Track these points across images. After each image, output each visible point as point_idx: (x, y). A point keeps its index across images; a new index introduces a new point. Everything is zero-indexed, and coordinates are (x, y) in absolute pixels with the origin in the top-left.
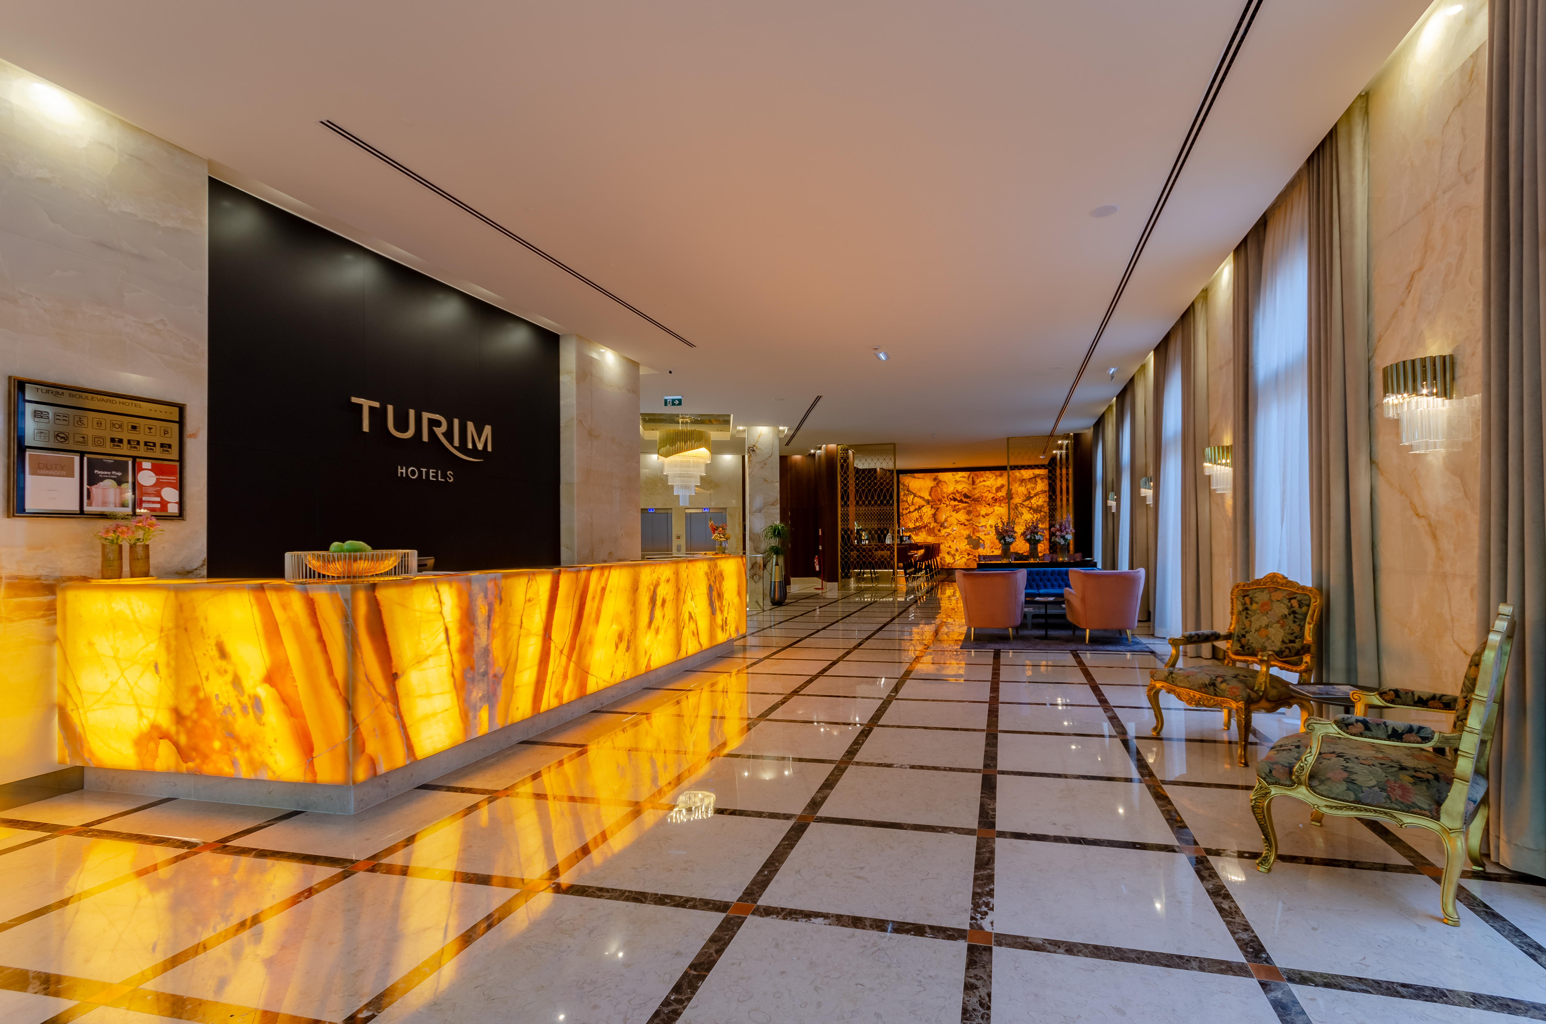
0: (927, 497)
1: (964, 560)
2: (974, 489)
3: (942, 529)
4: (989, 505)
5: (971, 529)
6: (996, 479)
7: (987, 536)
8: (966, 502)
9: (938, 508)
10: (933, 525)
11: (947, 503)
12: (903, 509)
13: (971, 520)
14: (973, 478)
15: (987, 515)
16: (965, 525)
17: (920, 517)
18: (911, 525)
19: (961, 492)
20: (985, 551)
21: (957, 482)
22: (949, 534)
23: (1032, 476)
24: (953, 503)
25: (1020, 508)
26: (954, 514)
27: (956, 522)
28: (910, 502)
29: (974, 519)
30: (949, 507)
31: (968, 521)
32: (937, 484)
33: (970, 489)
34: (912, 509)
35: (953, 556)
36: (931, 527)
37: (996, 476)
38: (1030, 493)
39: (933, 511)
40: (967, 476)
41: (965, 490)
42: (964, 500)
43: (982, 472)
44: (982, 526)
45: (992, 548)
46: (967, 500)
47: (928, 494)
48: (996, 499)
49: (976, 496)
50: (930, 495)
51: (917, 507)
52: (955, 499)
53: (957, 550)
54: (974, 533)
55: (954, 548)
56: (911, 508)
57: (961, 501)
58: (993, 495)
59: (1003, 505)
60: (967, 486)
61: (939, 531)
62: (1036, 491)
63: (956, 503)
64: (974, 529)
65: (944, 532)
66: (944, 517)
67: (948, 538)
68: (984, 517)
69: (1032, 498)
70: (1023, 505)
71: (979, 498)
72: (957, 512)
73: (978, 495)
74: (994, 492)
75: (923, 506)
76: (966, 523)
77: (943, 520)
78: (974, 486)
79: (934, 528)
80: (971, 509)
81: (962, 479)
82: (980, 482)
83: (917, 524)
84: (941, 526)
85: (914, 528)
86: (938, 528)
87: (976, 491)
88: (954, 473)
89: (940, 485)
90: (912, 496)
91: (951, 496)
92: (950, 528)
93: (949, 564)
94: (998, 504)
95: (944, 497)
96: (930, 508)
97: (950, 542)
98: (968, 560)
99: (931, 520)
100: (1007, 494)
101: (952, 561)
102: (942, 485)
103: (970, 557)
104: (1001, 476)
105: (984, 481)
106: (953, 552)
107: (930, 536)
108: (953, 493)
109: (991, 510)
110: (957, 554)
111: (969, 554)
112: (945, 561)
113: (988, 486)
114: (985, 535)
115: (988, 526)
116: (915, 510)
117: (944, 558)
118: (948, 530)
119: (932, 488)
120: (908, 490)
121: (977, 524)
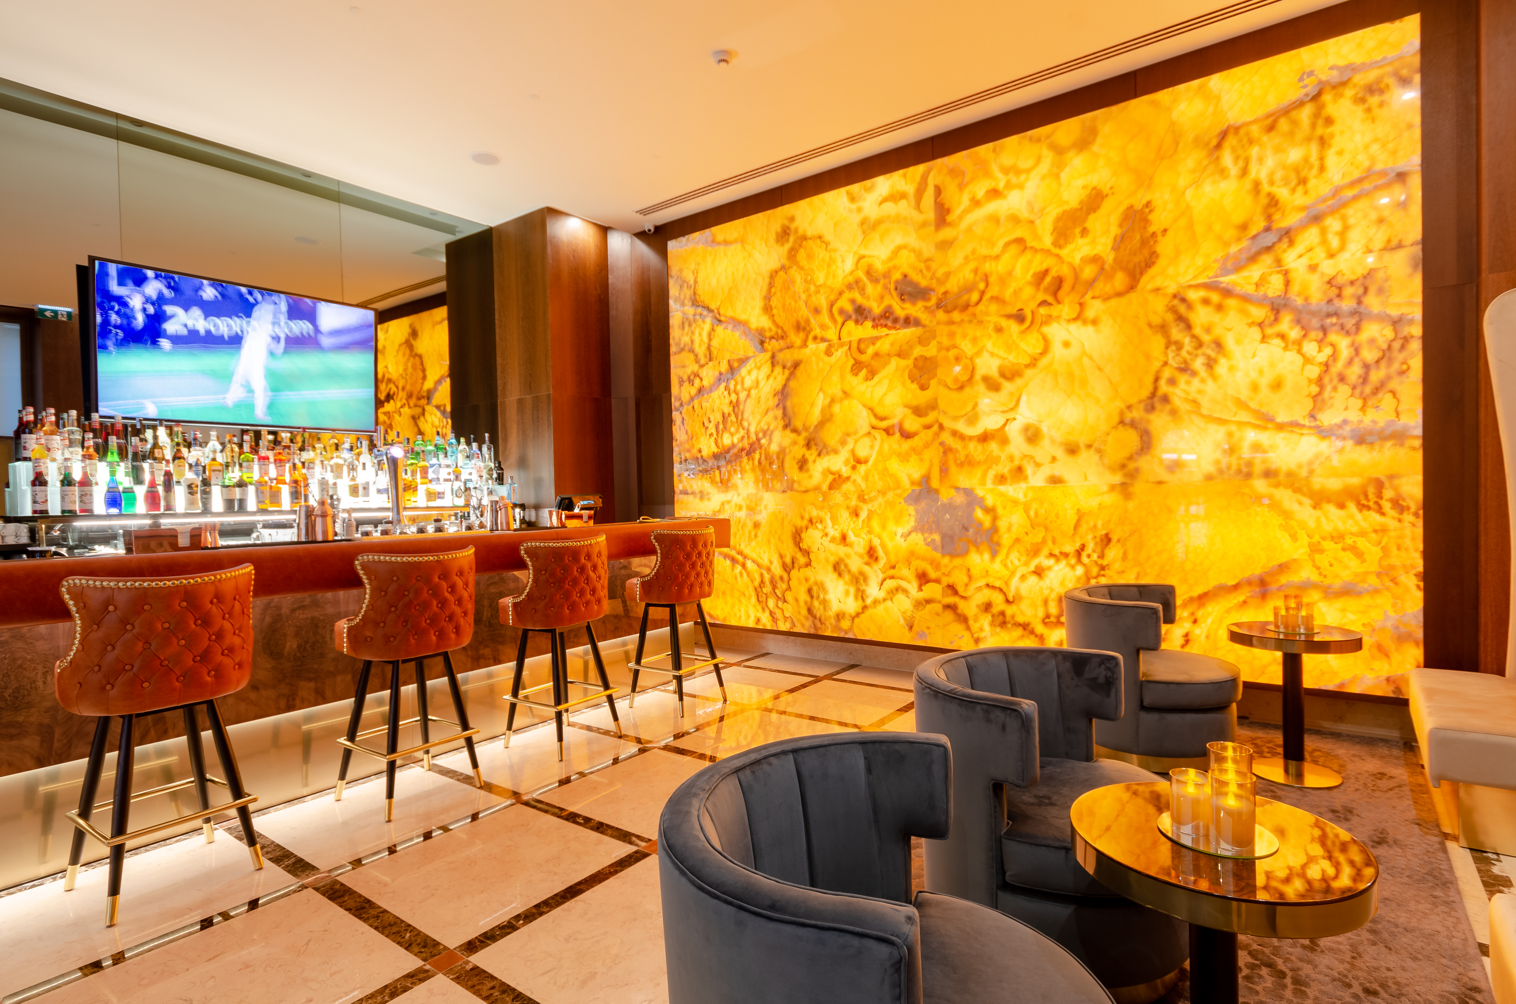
0: (758, 320)
1: (903, 604)
2: (945, 245)
3: (811, 455)
4: (1019, 317)
5: (933, 455)
6: (1059, 166)
7: (1009, 490)
8: (908, 321)
9: (796, 365)
10: (779, 440)
11: (831, 334)
12: (681, 382)
13: (933, 406)
14: (938, 191)
15: (1010, 374)
16: (907, 435)
17: (735, 406)
18: (707, 447)
19: (887, 275)
20: (997, 565)
21: (869, 227)
22: (837, 481)
23: (1294, 94)
24: (856, 332)
25: (1201, 316)
26: (857, 384)
27: (863, 420)
28: (701, 350)
29: (947, 398)
30: (839, 353)
31: (918, 411)
32: (792, 254)
33: (928, 250)
34: (708, 375)
35: (859, 580)
36: (774, 448)
37: (1059, 151)
38: (1273, 202)
39: (779, 377)
40: (910, 189)
41: (906, 263)
42: (901, 310)
43: (983, 150)
44: (984, 438)
45: (1035, 551)
46: (915, 310)
47: (759, 303)
48: (1059, 282)
49: (952, 285)
50: (767, 309)
51: (724, 367)
52: (861, 313)
53: (872, 554)
54: (944, 471)
55: (859, 543)
56: (704, 373)
57: (887, 319)
58: (1039, 263)
59: (1095, 307)
60: (913, 240)
61: (802, 464)
62: (1319, 187)
63: (866, 330)
64: (947, 450)
65: (819, 467)
66: (821, 401)
67: (837, 497)
68: (993, 386)
69: (1288, 235)
70: (1227, 293)
71: (968, 289)
72: (872, 373)
73: (966, 275)
74: (1047, 241)
75: (743, 361)
76: (912, 424)
77: (815, 416)
78: (946, 233)
79: (782, 453)
80: (931, 351)
81: (890, 208)
82: (976, 203)
83: (727, 440)
84: (808, 446)
85: (716, 456)
86: (799, 451)
87: (956, 258)
88: (855, 188)
89: (801, 256)
90: (709, 321)
91: (844, 303)
92: (844, 454)
93: (839, 617)
94: (1066, 309)
95: (817, 311)
96: (766, 369)
97: (844, 515)
98: (920, 604)
99: (773, 420)
100: (1119, 243)
101: (851, 606)
102: (810, 257)
103: (932, 590)
104: (1083, 144)
105: (995, 193)
106: (856, 564)
107: (767, 488)
108: (855, 285)
109: (1031, 344)
110: (875, 574)
111: (923, 578)
112: (825, 603)
113: (1015, 219)
114: (1001, 479)
115: (1014, 431)
116: (720, 379)
117: (822, 586)
118: (838, 463)
119: (773, 274)
120: (695, 303)
121: (961, 427)
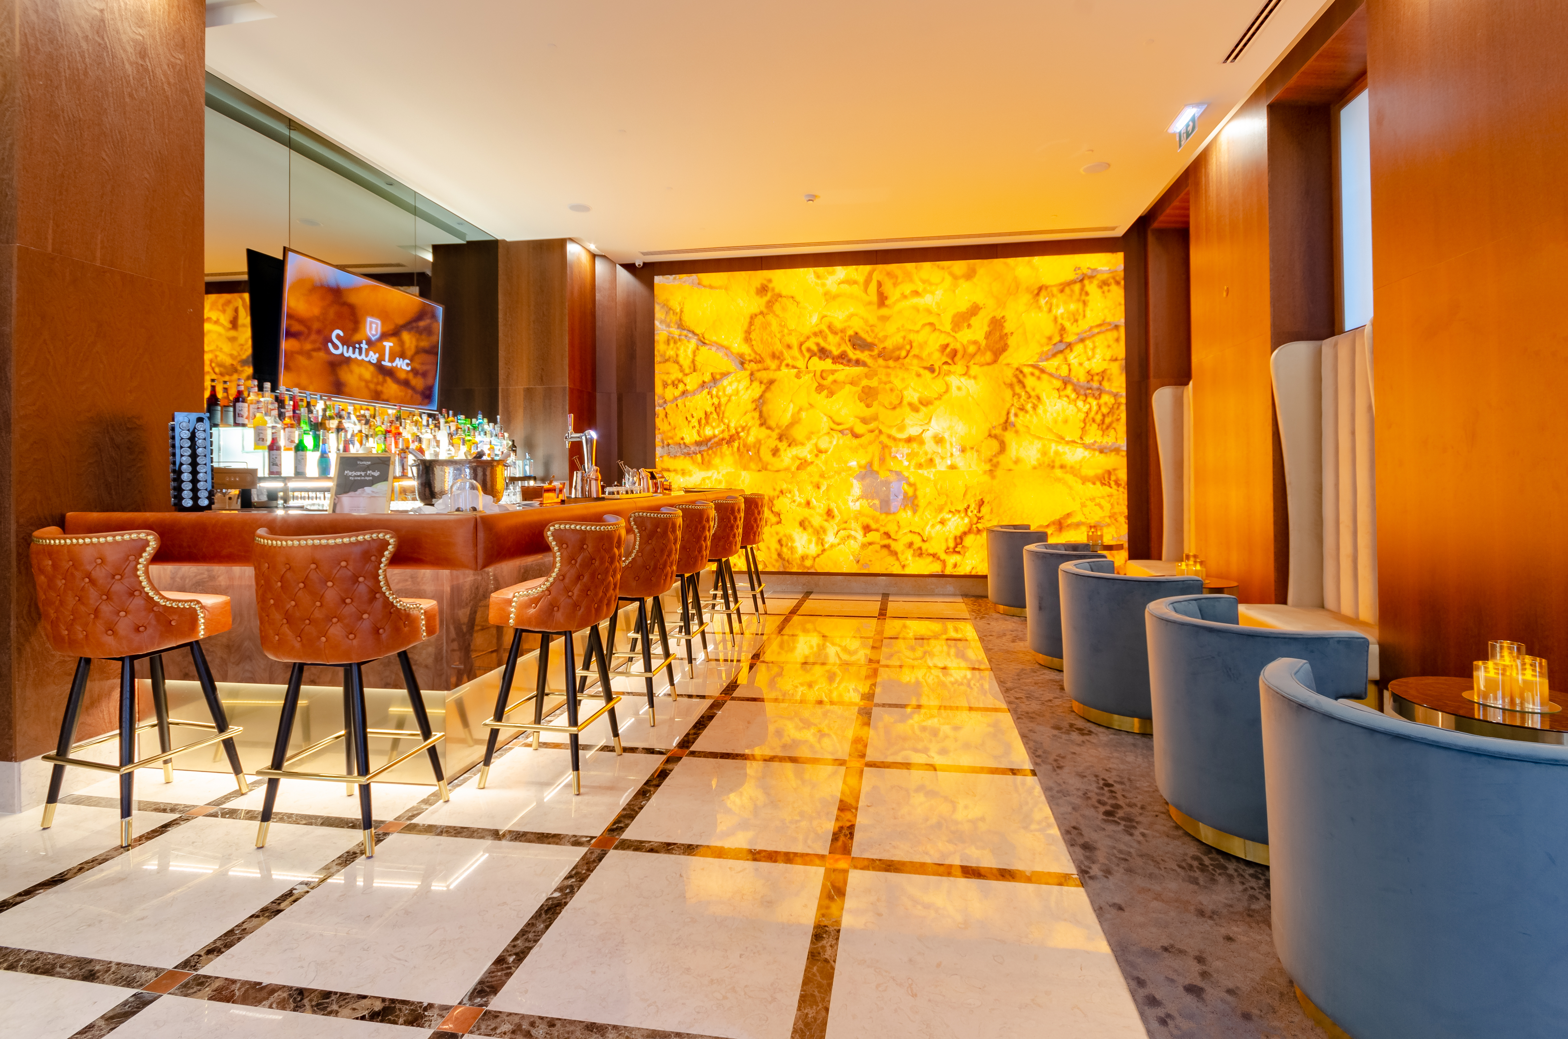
0: (739, 346)
1: (854, 546)
2: (884, 319)
3: (783, 446)
4: (931, 369)
5: (875, 449)
6: (954, 287)
7: (924, 472)
8: (858, 362)
9: (771, 382)
10: (755, 433)
11: (801, 364)
12: (665, 385)
13: (875, 418)
14: (880, 284)
15: (925, 403)
16: (856, 436)
17: (717, 407)
18: (690, 436)
19: (843, 331)
20: (917, 518)
21: (830, 297)
22: (803, 465)
23: (1072, 276)
24: (817, 364)
25: (1030, 382)
26: (821, 399)
27: (825, 424)
28: (686, 363)
29: (885, 415)
30: (806, 378)
31: (864, 421)
32: (770, 304)
33: (873, 320)
34: (692, 382)
35: (819, 532)
36: (751, 439)
37: (955, 277)
38: (1063, 329)
39: (756, 390)
40: (861, 279)
41: (856, 326)
42: (853, 354)
43: (910, 266)
44: (909, 440)
45: (940, 509)
46: (863, 356)
47: (741, 336)
48: (955, 353)
49: (889, 344)
50: (747, 340)
51: (707, 378)
52: (823, 353)
53: (829, 513)
54: (882, 460)
55: (820, 507)
56: (687, 380)
57: (842, 359)
58: (943, 340)
59: (975, 370)
60: (862, 311)
61: (775, 452)
62: (1084, 325)
63: (828, 364)
64: (884, 447)
65: (788, 456)
66: (791, 409)
67: (803, 475)
68: (915, 409)
69: (1070, 346)
70: (1043, 371)
71: (900, 348)
72: (831, 394)
73: (897, 339)
74: (948, 327)
75: (725, 375)
76: (860, 428)
77: (786, 419)
78: (884, 311)
79: (759, 442)
80: (874, 383)
81: (845, 288)
82: (905, 297)
83: (708, 432)
84: (780, 439)
85: (698, 444)
86: (773, 443)
87: (891, 328)
88: (821, 270)
89: (777, 307)
90: (693, 342)
91: (811, 344)
92: (809, 446)
93: (803, 558)
94: (959, 368)
95: (789, 347)
96: (747, 382)
97: (810, 487)
98: (864, 546)
99: (751, 419)
100: (988, 336)
101: (813, 549)
102: (784, 309)
103: (873, 536)
104: (970, 275)
105: (916, 293)
106: (817, 520)
107: (745, 468)
108: (818, 334)
109: (937, 386)
110: (832, 527)
111: (867, 529)
112: (792, 549)
113: (929, 312)
114: (920, 466)
115: (927, 436)
116: (703, 385)
117: (790, 538)
118: (805, 452)
119: (753, 317)
120: (680, 326)
121: (894, 432)
